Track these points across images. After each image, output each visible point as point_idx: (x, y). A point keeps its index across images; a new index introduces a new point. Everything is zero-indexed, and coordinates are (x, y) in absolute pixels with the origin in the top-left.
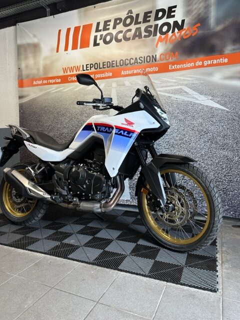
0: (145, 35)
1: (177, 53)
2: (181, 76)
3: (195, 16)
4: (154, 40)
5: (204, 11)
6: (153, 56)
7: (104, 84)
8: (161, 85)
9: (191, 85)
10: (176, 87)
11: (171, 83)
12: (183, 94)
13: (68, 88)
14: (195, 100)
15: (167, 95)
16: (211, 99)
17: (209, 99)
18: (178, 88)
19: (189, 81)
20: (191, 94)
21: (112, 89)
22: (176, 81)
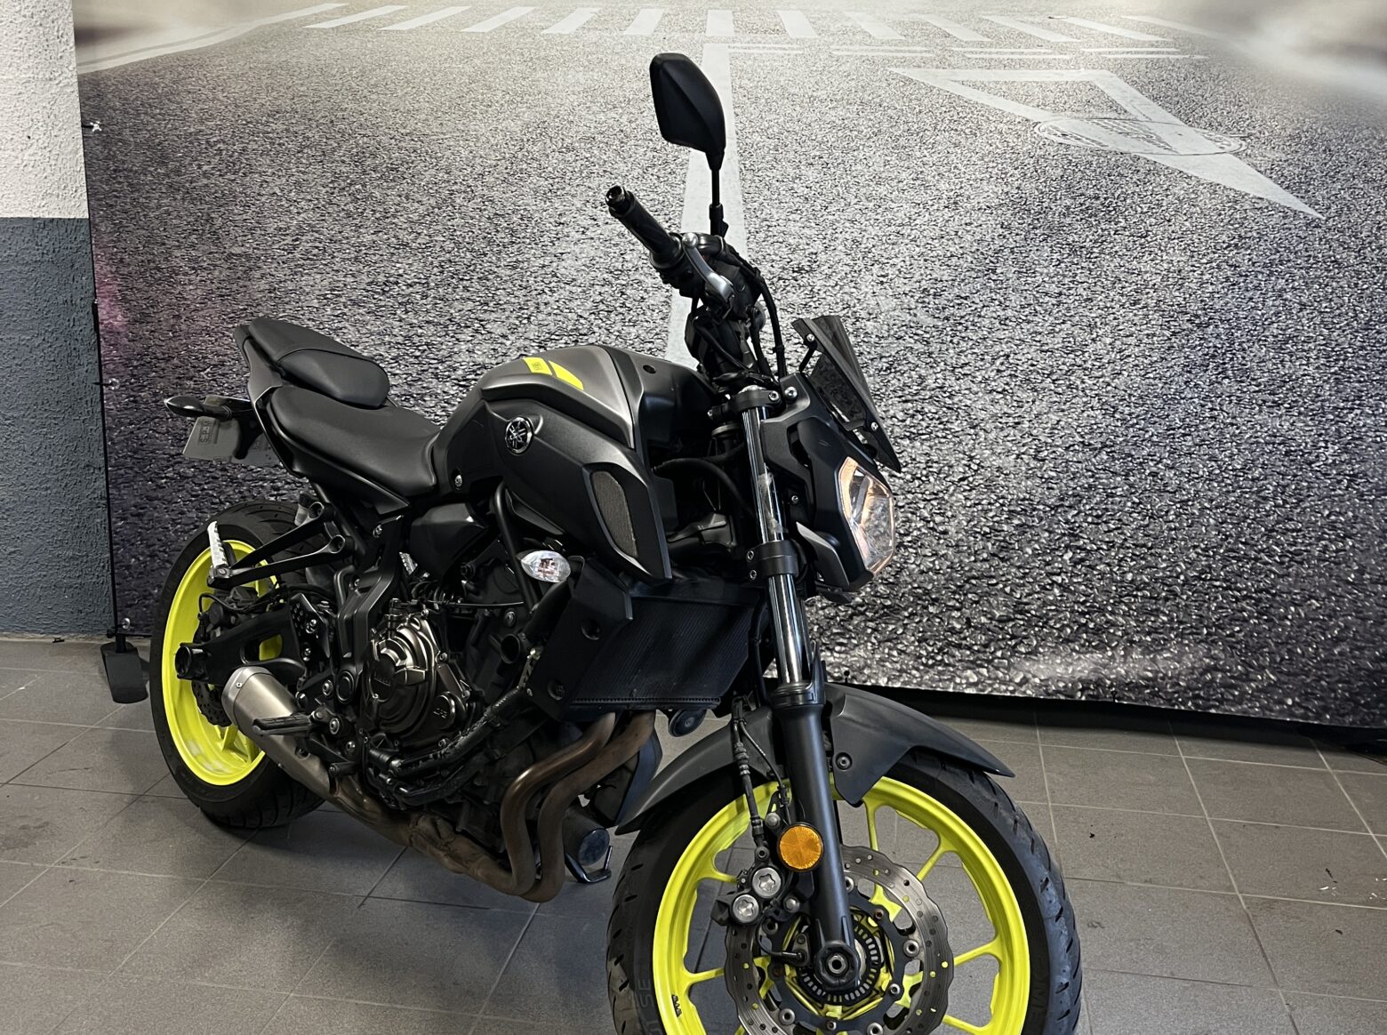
7: (661, 12)
8: (987, 56)
9: (1143, 68)
10: (1064, 72)
11: (1038, 50)
12: (1100, 115)
13: (423, 13)
14: (1155, 149)
15: (1017, 114)
16: (1237, 154)
17: (1227, 148)
18: (1074, 82)
19: (1134, 49)
20: (1140, 118)
21: (705, 45)
22: (1064, 39)
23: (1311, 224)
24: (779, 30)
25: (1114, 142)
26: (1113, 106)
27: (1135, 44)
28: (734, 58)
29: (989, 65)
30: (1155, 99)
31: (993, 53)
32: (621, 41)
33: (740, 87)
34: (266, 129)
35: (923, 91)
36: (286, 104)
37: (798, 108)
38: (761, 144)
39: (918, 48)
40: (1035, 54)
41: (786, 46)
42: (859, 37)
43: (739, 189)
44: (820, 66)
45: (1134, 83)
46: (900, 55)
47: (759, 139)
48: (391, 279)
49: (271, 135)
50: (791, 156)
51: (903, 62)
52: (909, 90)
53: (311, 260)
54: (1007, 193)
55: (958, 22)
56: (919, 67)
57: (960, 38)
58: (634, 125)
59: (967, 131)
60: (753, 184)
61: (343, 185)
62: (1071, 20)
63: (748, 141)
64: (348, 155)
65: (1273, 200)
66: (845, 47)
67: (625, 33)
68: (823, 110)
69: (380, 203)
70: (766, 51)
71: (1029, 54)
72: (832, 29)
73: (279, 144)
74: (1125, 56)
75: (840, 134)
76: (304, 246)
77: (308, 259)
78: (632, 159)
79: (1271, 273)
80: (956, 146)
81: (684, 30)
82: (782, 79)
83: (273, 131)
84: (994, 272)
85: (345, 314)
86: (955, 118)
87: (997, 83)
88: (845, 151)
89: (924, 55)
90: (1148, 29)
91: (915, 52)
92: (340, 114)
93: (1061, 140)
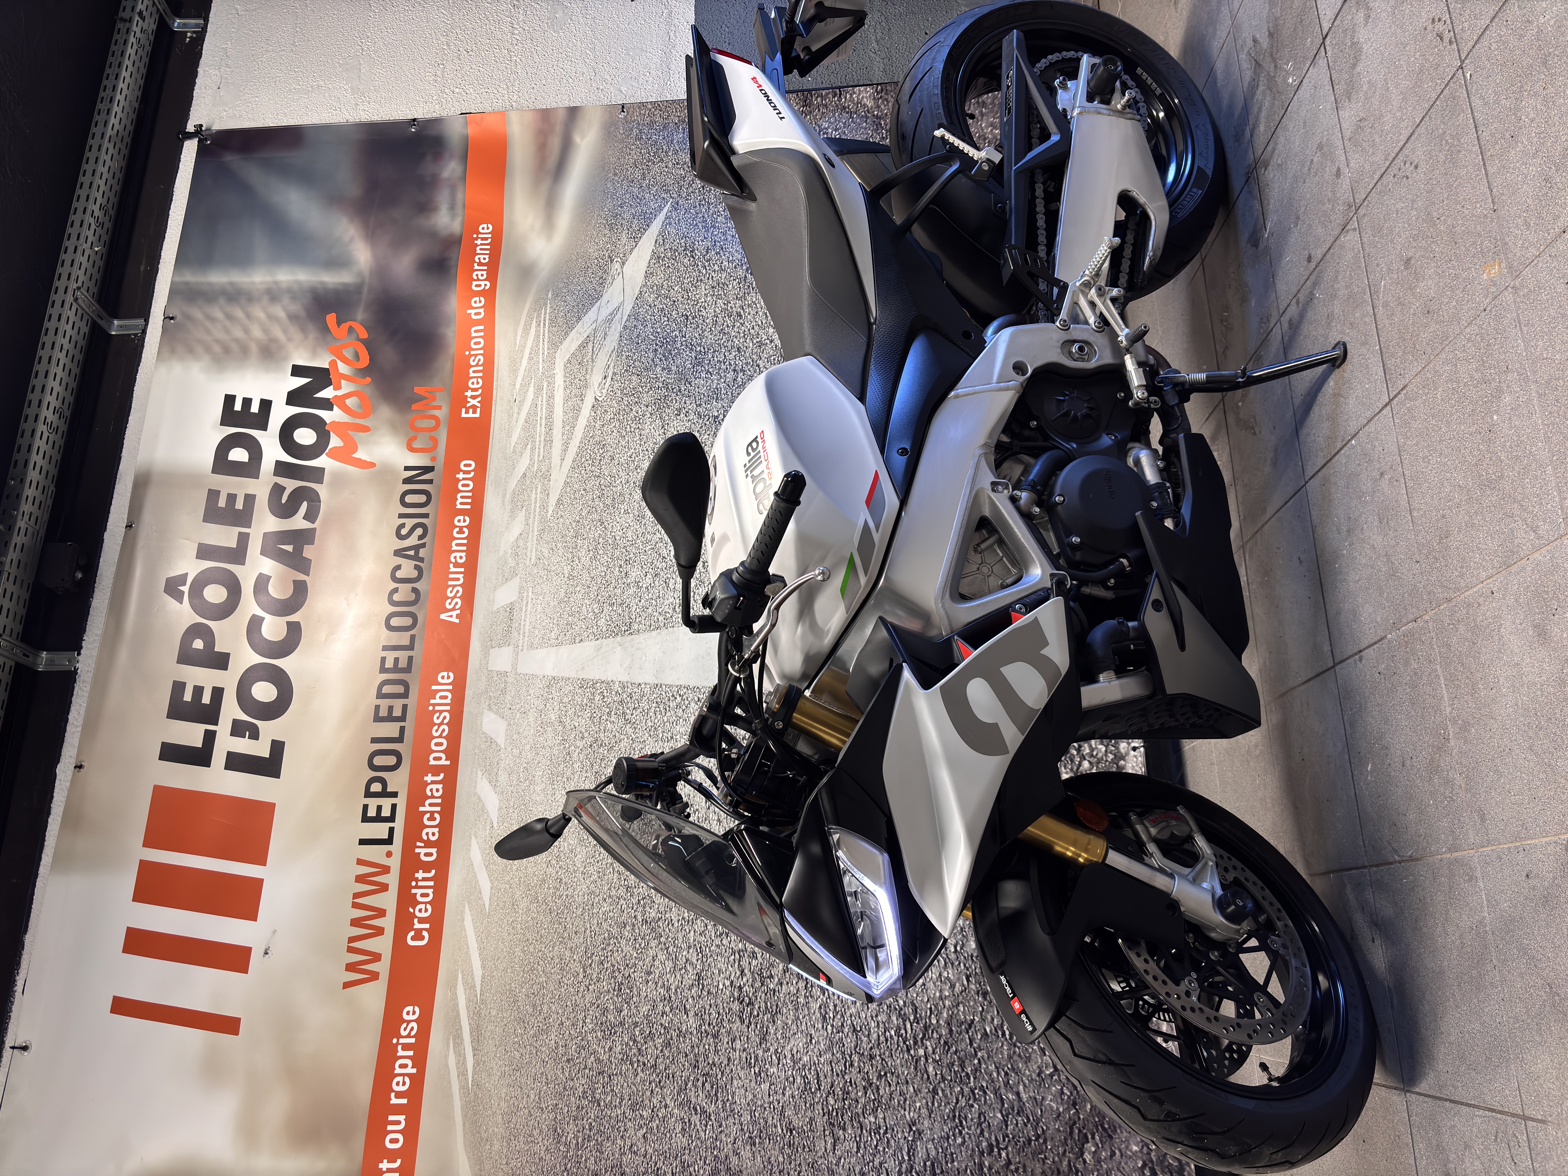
0: (306, 517)
1: (417, 390)
2: (514, 371)
3: (293, 330)
4: (340, 480)
5: (286, 300)
6: (406, 481)
7: (486, 711)
8: (542, 444)
9: (555, 329)
10: (556, 385)
11: (539, 406)
12: (590, 354)
13: (467, 953)
14: (619, 316)
15: (588, 415)
16: (623, 263)
17: (619, 270)
18: (565, 377)
19: (541, 337)
20: (594, 326)
21: (519, 671)
22: (531, 389)
23: (676, 207)
24: (511, 609)
25: (612, 341)
26: (583, 346)
27: (537, 336)
28: (532, 646)
29: (549, 442)
30: (580, 319)
31: (540, 438)
32: (509, 749)
33: (557, 639)
34: (573, 1146)
35: (568, 489)
36: (547, 1118)
37: (578, 589)
38: (608, 618)
39: (533, 496)
40: (542, 409)
41: (525, 602)
42: (521, 543)
43: (646, 635)
44: (543, 573)
45: (567, 334)
46: (538, 510)
47: (603, 620)
48: (736, 994)
49: (580, 1140)
50: (618, 591)
51: (544, 507)
52: (566, 500)
53: (717, 1092)
54: (651, 414)
55: (514, 468)
56: (548, 494)
57: (526, 465)
58: (586, 735)
59: (601, 452)
60: (643, 622)
61: (635, 1051)
62: (518, 386)
63: (604, 629)
64: (603, 1043)
65: (657, 233)
66: (528, 554)
67: (503, 746)
68: (580, 567)
69: (654, 1007)
70: (527, 620)
71: (542, 412)
72: (513, 565)
73: (590, 1130)
74: (546, 343)
75: (601, 552)
76: (701, 1100)
77: (716, 1095)
78: (617, 734)
79: (714, 227)
80: (613, 459)
81: (504, 692)
82: (552, 604)
83: (576, 1137)
84: (717, 417)
85: (776, 1050)
86: (590, 462)
87: (563, 434)
88: (615, 546)
89: (538, 491)
90: (527, 330)
91: (536, 498)
92: (561, 1050)
93: (609, 379)
